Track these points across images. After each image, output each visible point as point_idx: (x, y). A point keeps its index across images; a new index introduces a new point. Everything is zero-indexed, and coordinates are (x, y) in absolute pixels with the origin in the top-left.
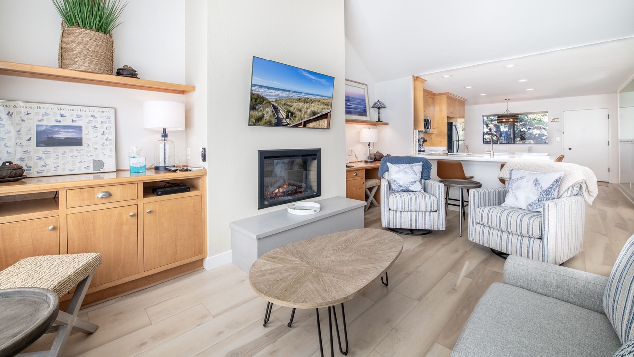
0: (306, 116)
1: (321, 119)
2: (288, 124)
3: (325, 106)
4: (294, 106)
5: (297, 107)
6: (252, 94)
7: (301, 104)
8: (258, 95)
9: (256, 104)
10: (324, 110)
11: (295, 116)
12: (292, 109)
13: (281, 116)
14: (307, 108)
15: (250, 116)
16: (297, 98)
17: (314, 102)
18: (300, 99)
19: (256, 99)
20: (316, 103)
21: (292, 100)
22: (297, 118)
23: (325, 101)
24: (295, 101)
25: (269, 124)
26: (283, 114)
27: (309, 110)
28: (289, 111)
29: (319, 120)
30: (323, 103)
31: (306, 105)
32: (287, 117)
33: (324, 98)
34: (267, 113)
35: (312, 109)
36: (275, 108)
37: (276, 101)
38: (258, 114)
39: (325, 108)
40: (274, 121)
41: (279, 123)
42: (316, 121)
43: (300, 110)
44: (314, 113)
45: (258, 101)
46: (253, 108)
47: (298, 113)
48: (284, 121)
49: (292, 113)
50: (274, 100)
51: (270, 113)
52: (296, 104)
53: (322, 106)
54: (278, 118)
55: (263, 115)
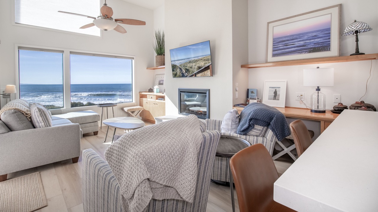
0: (195, 70)
1: (205, 71)
2: (187, 76)
3: (206, 62)
4: (188, 66)
5: (190, 66)
6: (172, 65)
7: (191, 64)
8: (174, 65)
9: (174, 69)
10: (206, 64)
11: (190, 71)
12: (187, 68)
13: (183, 72)
14: (195, 66)
15: (173, 74)
16: (188, 61)
17: (198, 61)
18: (190, 62)
19: (173, 67)
20: (200, 61)
21: (186, 63)
22: (191, 72)
23: (206, 58)
24: (188, 63)
25: (180, 77)
26: (184, 71)
27: (196, 67)
28: (186, 69)
29: (204, 71)
30: (205, 60)
31: (194, 64)
32: (186, 72)
33: (204, 56)
34: (178, 71)
35: (198, 65)
36: (180, 69)
37: (180, 65)
38: (175, 72)
39: (206, 63)
40: (181, 75)
41: (183, 76)
42: (202, 72)
43: (191, 68)
44: (199, 68)
45: (174, 67)
46: (173, 70)
47: (190, 69)
48: (185, 74)
49: (188, 70)
50: (179, 65)
51: (179, 71)
52: (189, 64)
53: (204, 62)
54: (182, 73)
55: (177, 73)
